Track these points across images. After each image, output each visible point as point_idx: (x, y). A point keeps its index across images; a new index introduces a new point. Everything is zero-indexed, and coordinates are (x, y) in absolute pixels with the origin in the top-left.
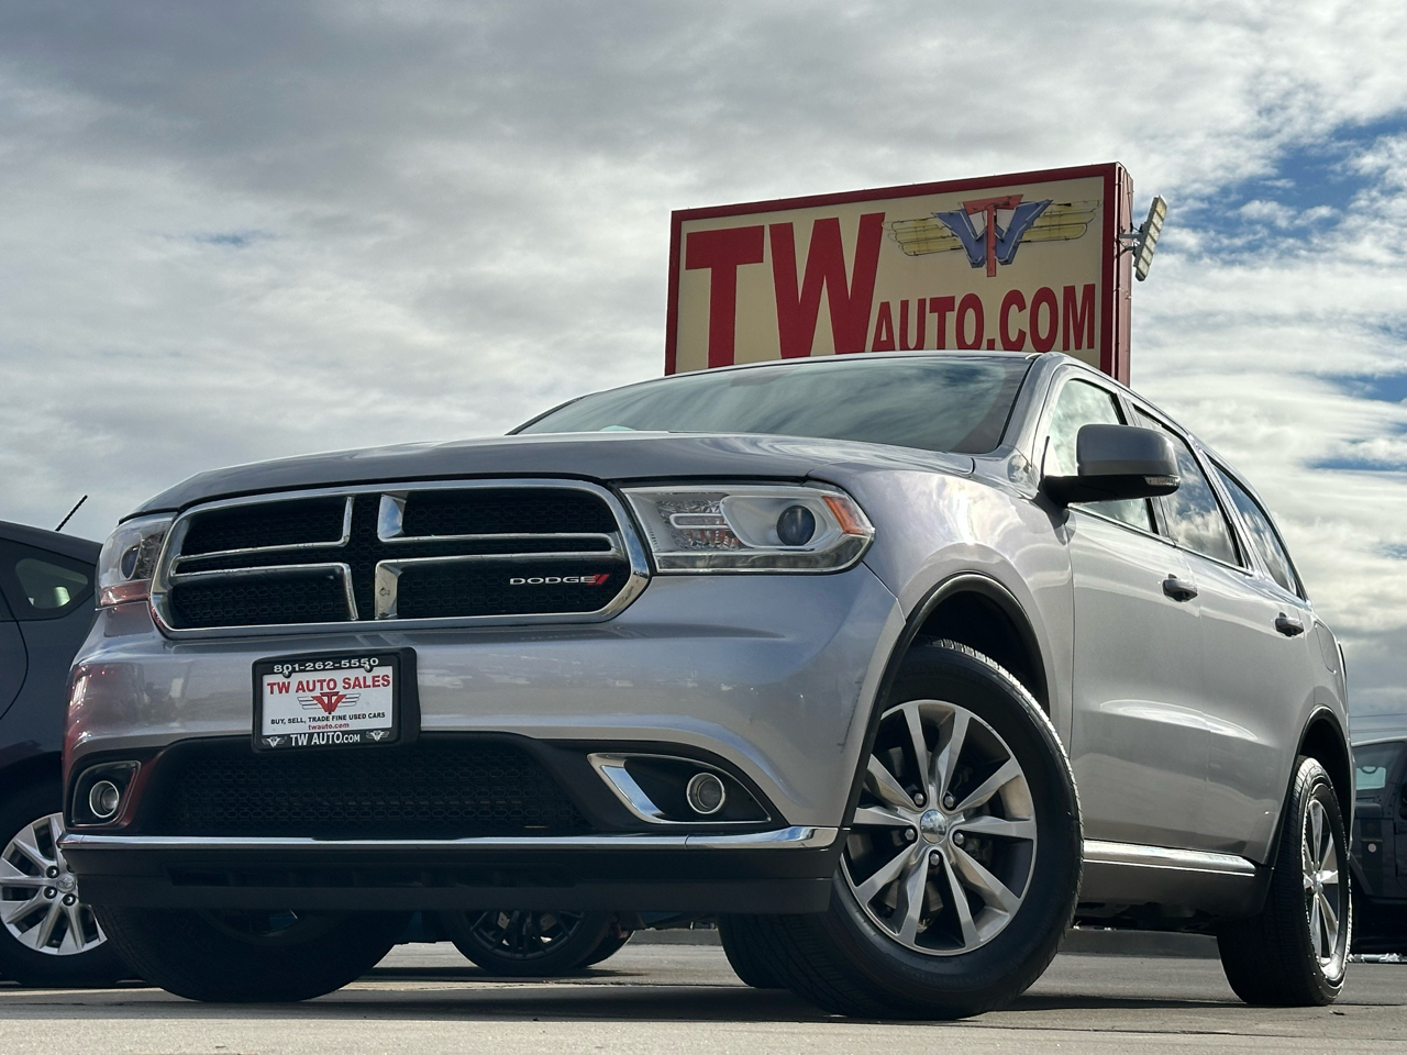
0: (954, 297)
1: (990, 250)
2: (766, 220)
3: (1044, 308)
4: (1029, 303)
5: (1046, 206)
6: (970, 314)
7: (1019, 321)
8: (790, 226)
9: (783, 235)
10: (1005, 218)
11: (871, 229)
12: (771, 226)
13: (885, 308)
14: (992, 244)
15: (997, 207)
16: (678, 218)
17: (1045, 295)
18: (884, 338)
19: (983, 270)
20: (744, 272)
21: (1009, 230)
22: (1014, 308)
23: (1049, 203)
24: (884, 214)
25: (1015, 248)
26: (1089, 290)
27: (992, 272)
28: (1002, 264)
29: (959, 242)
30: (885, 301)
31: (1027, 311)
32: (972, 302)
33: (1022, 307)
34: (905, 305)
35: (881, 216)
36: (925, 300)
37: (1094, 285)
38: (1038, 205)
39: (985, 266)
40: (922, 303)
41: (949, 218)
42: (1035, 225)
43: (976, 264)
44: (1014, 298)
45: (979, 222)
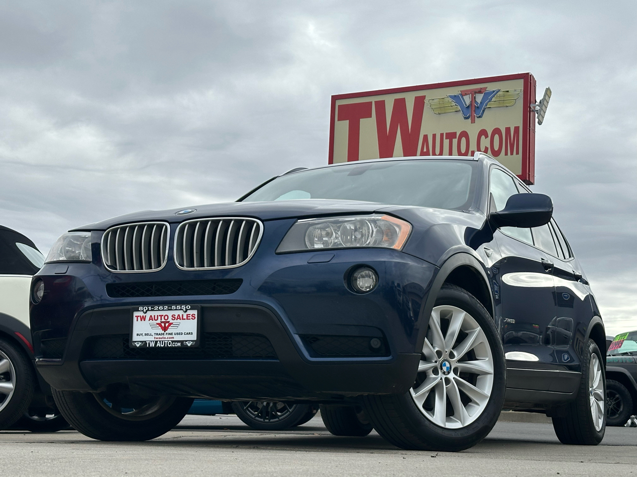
0: (456, 132)
1: (473, 111)
2: (373, 99)
3: (497, 137)
4: (490, 135)
5: (497, 92)
6: (464, 140)
7: (485, 142)
8: (383, 102)
9: (381, 106)
10: (479, 98)
11: (420, 103)
12: (375, 102)
13: (426, 137)
14: (473, 109)
15: (476, 93)
16: (335, 98)
17: (497, 131)
18: (425, 150)
19: (470, 120)
20: (363, 122)
21: (481, 103)
22: (483, 137)
23: (499, 91)
24: (425, 96)
25: (484, 111)
26: (517, 129)
27: (473, 122)
28: (478, 117)
29: (459, 108)
30: (426, 134)
31: (489, 138)
32: (464, 134)
33: (486, 136)
34: (434, 136)
35: (424, 97)
36: (443, 134)
37: (519, 127)
38: (494, 91)
39: (470, 119)
40: (442, 135)
41: (454, 97)
42: (493, 100)
43: (466, 118)
44: (483, 133)
45: (467, 100)
